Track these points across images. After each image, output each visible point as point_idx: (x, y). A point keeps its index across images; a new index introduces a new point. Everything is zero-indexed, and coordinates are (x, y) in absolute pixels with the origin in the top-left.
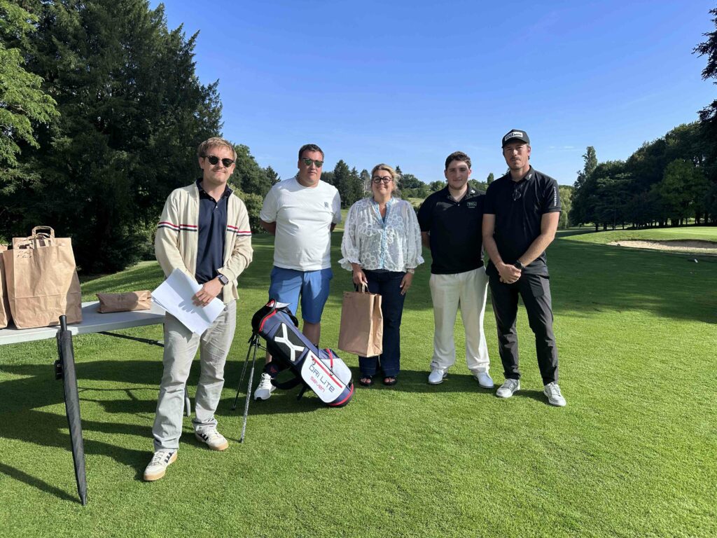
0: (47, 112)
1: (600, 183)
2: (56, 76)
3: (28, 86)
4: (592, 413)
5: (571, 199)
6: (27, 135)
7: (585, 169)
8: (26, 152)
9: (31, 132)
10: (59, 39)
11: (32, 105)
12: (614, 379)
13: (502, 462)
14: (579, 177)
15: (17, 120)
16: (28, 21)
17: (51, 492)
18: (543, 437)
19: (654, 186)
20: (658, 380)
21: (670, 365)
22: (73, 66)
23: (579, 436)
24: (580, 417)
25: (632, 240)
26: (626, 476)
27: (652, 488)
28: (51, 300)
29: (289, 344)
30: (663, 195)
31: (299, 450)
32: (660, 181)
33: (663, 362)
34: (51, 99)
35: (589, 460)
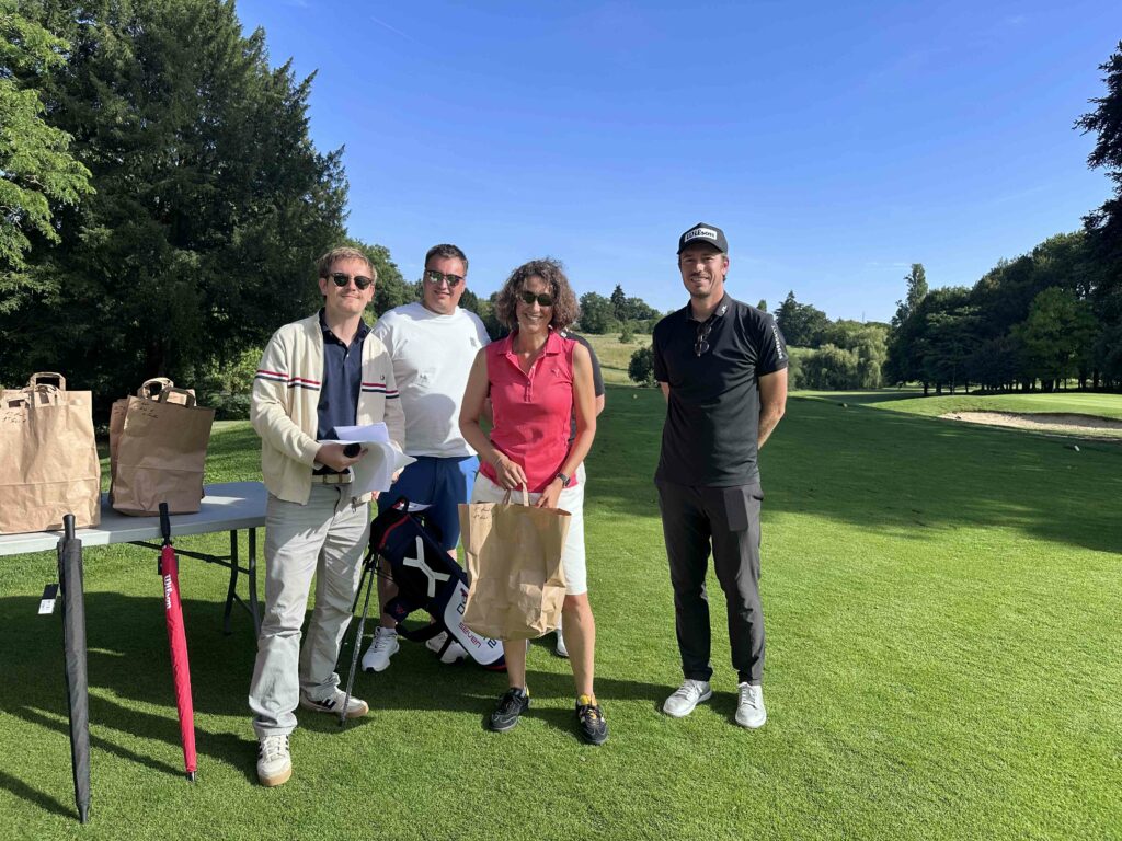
0: (75, 188)
1: (931, 321)
2: (93, 134)
3: (48, 147)
4: (904, 694)
5: (886, 343)
6: (43, 223)
7: (909, 299)
8: (39, 248)
9: (48, 218)
10: (101, 78)
11: (53, 177)
12: (940, 638)
13: (757, 771)
14: (900, 311)
15: (28, 199)
16: (55, 49)
17: (33, 800)
18: (825, 731)
19: (1014, 328)
20: (1010, 640)
21: (1031, 617)
22: (119, 119)
23: (881, 730)
24: (884, 699)
25: (980, 411)
26: (953, 799)
27: (995, 820)
28: (52, 490)
29: (426, 569)
30: (1028, 341)
31: (435, 741)
32: (1025, 320)
33: (1019, 611)
34: (82, 167)
35: (895, 771)
